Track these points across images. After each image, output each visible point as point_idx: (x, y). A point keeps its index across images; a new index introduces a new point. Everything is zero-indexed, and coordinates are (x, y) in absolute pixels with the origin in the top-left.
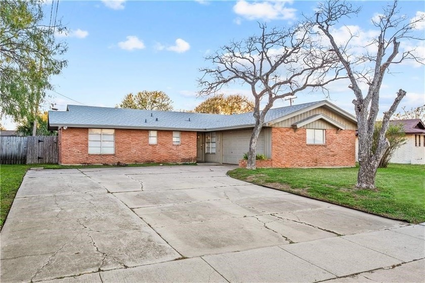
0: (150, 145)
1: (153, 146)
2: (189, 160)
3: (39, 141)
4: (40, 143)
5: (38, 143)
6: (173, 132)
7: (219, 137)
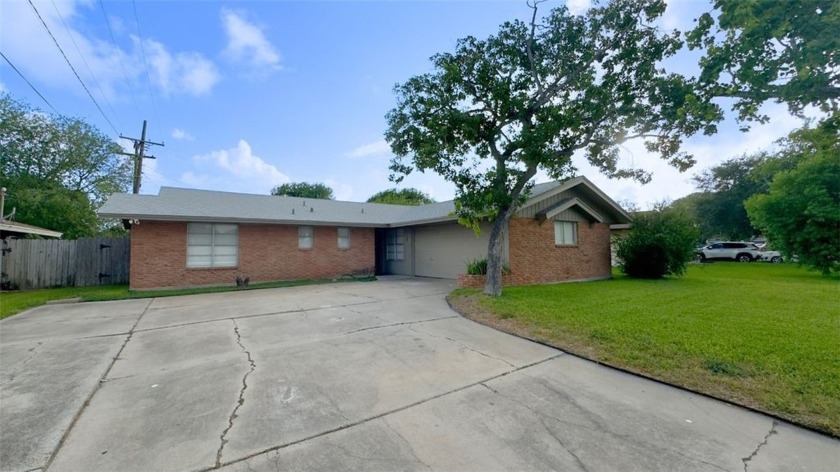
0: (300, 250)
1: (305, 251)
2: (364, 272)
3: (102, 247)
4: (104, 250)
5: (99, 250)
6: (339, 230)
7: (409, 236)
